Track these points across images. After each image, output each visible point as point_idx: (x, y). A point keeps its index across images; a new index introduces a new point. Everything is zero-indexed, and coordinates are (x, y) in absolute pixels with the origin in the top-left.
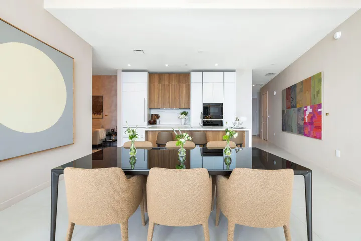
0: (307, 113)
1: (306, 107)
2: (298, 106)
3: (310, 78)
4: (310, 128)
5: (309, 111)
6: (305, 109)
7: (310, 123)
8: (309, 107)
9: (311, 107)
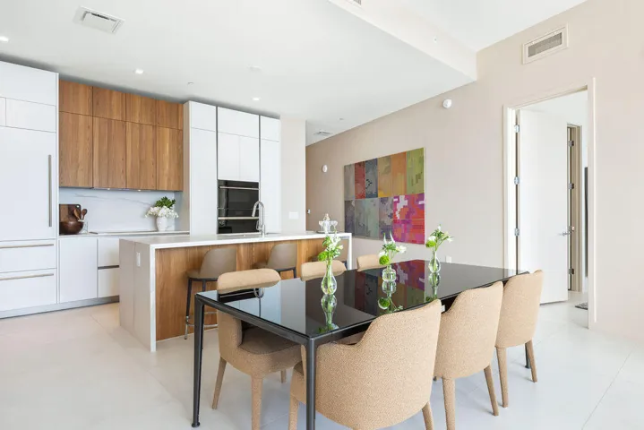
0: (400, 206)
1: (398, 197)
2: (381, 194)
3: (405, 153)
4: (405, 229)
5: (403, 202)
6: (396, 200)
7: (404, 222)
8: (402, 198)
9: (407, 197)
